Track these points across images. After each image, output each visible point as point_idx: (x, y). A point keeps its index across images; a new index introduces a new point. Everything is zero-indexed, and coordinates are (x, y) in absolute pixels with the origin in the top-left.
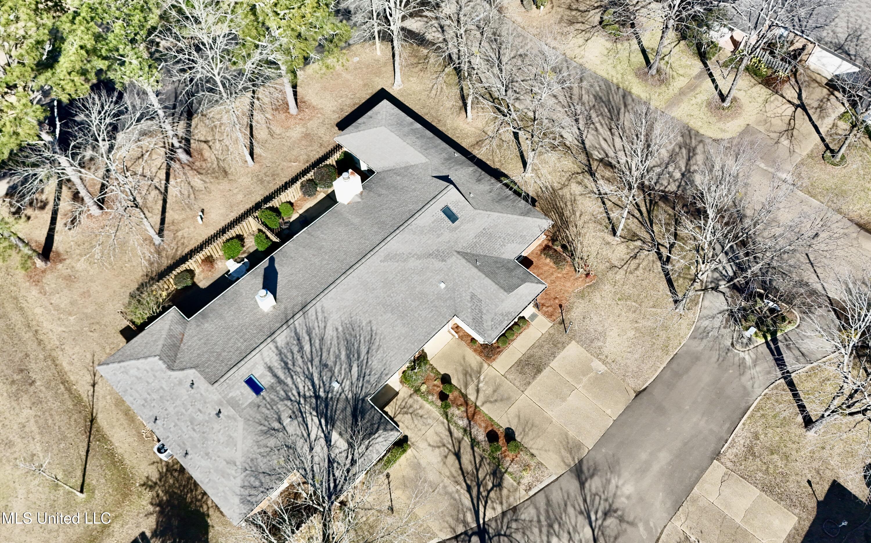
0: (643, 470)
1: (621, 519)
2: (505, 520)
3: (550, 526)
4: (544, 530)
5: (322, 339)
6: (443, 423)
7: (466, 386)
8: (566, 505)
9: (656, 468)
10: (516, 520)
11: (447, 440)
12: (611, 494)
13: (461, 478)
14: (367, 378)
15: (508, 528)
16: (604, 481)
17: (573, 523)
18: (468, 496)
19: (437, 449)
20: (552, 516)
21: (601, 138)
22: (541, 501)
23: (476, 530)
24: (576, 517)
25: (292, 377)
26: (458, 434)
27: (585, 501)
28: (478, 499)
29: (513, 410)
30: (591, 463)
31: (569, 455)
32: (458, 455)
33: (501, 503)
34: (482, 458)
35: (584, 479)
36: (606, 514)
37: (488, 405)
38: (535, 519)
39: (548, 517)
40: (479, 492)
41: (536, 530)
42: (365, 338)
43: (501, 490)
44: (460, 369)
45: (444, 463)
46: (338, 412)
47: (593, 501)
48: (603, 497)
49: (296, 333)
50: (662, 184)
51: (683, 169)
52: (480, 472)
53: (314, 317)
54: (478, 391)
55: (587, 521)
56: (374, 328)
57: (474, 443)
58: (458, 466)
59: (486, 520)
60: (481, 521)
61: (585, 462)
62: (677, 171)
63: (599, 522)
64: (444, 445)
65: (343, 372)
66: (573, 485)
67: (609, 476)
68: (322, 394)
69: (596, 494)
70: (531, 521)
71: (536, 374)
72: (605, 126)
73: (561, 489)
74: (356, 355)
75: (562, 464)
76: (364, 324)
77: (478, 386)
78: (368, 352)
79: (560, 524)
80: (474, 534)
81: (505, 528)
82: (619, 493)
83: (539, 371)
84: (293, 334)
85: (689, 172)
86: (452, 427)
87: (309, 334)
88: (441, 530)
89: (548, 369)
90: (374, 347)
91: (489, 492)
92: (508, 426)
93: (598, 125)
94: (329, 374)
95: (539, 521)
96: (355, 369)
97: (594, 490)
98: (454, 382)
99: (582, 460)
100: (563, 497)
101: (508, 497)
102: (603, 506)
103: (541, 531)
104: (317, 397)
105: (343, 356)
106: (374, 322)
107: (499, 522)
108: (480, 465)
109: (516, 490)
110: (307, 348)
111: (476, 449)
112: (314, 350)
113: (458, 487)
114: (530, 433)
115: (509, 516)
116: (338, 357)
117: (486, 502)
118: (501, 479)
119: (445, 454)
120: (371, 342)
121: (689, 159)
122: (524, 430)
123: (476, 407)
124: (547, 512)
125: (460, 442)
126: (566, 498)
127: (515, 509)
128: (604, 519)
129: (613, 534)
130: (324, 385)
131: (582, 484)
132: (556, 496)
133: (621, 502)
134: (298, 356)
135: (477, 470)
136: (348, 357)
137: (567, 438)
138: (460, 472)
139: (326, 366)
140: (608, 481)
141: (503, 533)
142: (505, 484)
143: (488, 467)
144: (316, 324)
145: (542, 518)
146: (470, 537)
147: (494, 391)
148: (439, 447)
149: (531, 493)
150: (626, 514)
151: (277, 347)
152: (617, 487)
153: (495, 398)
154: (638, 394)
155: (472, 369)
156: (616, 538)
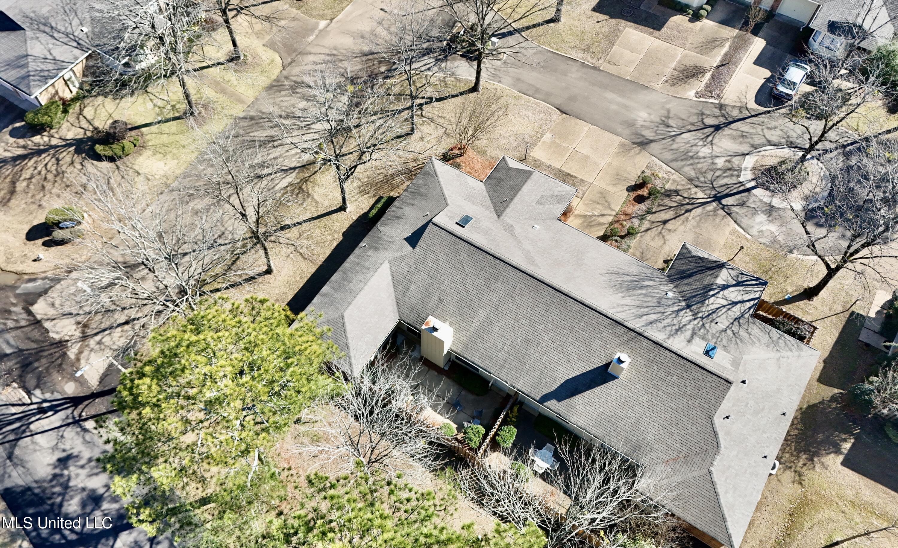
0: (626, 107)
1: (668, 117)
2: (701, 185)
3: (692, 157)
4: (697, 161)
5: (639, 307)
7: (601, 224)
8: (672, 150)
9: (620, 100)
10: (698, 178)
11: (654, 232)
12: (652, 124)
13: (682, 217)
14: (649, 275)
15: (705, 183)
16: (644, 128)
17: (683, 144)
18: (694, 211)
19: (666, 237)
20: (684, 157)
22: (675, 164)
23: (717, 202)
24: (678, 143)
25: (685, 325)
26: (646, 225)
27: (663, 139)
28: (693, 204)
29: (610, 189)
30: (633, 137)
31: (633, 151)
32: (665, 222)
33: (689, 189)
34: (659, 205)
35: (647, 141)
37: (613, 206)
38: (691, 167)
39: (685, 159)
40: (688, 204)
41: (699, 166)
42: (617, 277)
43: (679, 190)
44: (588, 230)
45: (675, 230)
47: (661, 134)
48: (656, 128)
52: (671, 205)
54: (603, 215)
55: (678, 137)
57: (649, 212)
58: (673, 221)
59: (707, 197)
60: (710, 200)
61: (634, 141)
63: (675, 129)
64: (660, 233)
65: (655, 291)
66: (655, 147)
67: (639, 126)
68: (683, 303)
69: (656, 132)
70: (694, 169)
71: (572, 176)
72: (270, 152)
73: (661, 153)
74: (636, 283)
75: (641, 154)
76: (605, 278)
77: (598, 216)
78: (628, 275)
79: (687, 152)
80: (721, 204)
81: (707, 185)
82: (648, 120)
83: (568, 174)
86: (642, 230)
87: (640, 316)
88: (729, 225)
89: (563, 169)
91: (684, 197)
92: (625, 191)
94: (664, 300)
95: (692, 164)
96: (648, 283)
97: (653, 134)
99: (633, 143)
100: (666, 152)
101: (683, 185)
102: (663, 128)
103: (698, 163)
104: (688, 306)
105: (643, 292)
106: (599, 272)
107: (704, 189)
108: (666, 206)
109: (675, 181)
111: (654, 210)
112: (652, 312)
113: (690, 218)
115: (696, 183)
116: (646, 295)
117: (693, 198)
118: (670, 191)
119: (667, 231)
120: (617, 273)
121: (309, 87)
122: (624, 180)
123: (617, 214)
124: (682, 160)
125: (653, 222)
126: (666, 150)
127: (690, 180)
128: (672, 127)
129: (681, 121)
130: (675, 303)
131: (652, 141)
132: (668, 156)
133: (655, 118)
135: (671, 207)
137: (619, 152)
138: (678, 219)
139: (658, 302)
140: (642, 126)
141: (711, 186)
142: (673, 188)
143: (665, 201)
144: (628, 312)
145: (689, 163)
146: (724, 205)
147: (598, 203)
148: (663, 237)
149: (673, 171)
150: (663, 115)
152: (644, 121)
153: (604, 202)
154: (563, 112)
155: (583, 222)
156: (683, 120)
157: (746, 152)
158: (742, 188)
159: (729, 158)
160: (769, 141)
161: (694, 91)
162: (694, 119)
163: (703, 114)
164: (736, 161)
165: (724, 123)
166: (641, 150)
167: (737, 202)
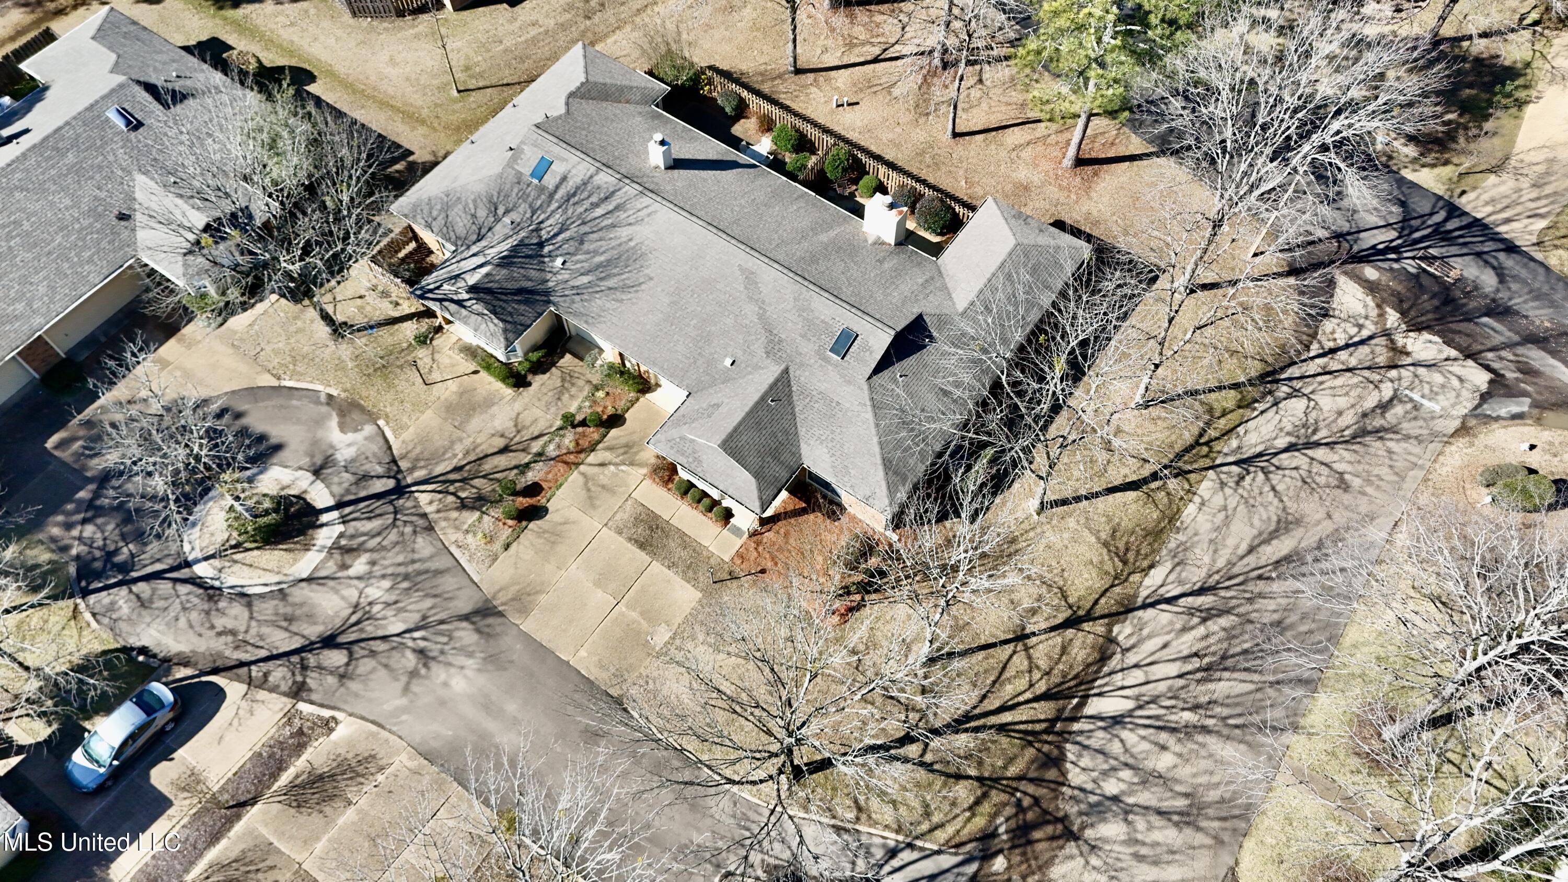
0: (488, 706)
1: (414, 674)
2: (414, 518)
3: (406, 577)
4: (402, 570)
5: (613, 226)
6: (551, 426)
7: (609, 449)
8: (435, 596)
9: (491, 725)
10: (415, 532)
11: (526, 435)
12: (450, 659)
13: (472, 457)
14: (577, 298)
15: (405, 522)
16: (471, 649)
17: (409, 608)
18: (449, 469)
19: (512, 424)
20: (420, 579)
21: (1167, 638)
22: (443, 562)
23: (403, 483)
24: (419, 611)
25: (559, 207)
26: (536, 447)
27: (442, 622)
28: (444, 482)
29: (575, 514)
30: (499, 629)
31: (510, 596)
32: (505, 450)
33: (438, 511)
34: (502, 481)
35: (474, 619)
36: (421, 652)
37: (581, 480)
38: (416, 556)
39: (419, 573)
40: (452, 482)
41: (400, 559)
42: (628, 279)
43: (457, 509)
44: (635, 438)
45: (493, 435)
46: (522, 271)
47: (441, 634)
48: (446, 648)
49: (613, 193)
50: (1080, 756)
51: (1131, 800)
52: (481, 480)
53: (639, 206)
54: (602, 465)
55: (412, 626)
56: (643, 287)
57: (523, 468)
58: (490, 452)
59: (416, 494)
60: (413, 489)
61: (500, 620)
62: (1123, 786)
63: (410, 643)
64: (518, 432)
65: (578, 266)
66: (464, 604)
67: (478, 655)
68: (546, 249)
69: (451, 638)
70: (413, 551)
71: (636, 541)
72: (1204, 644)
73: (459, 589)
74: (603, 275)
75: (497, 588)
76: (646, 271)
77: (610, 463)
78: (610, 289)
79: (409, 589)
80: (398, 481)
81: (405, 518)
82: (453, 671)
83: (642, 546)
84: (611, 190)
85: (1127, 813)
86: (546, 438)
87: (617, 208)
88: (403, 442)
89: (648, 559)
90: (619, 295)
91: (454, 494)
92: (550, 509)
93: (1201, 630)
94: (572, 250)
95: (413, 562)
96: (585, 279)
97: (457, 634)
98: (614, 432)
99: (503, 616)
100: (448, 592)
101: (446, 519)
102: (433, 648)
103: (399, 565)
104: (541, 245)
105: (598, 259)
106: (651, 283)
107: (414, 510)
108: (491, 480)
109: (457, 528)
110: (599, 212)
111: (515, 471)
112: (598, 221)
113: (460, 456)
114: (542, 541)
115: (421, 522)
116: (596, 253)
117: (440, 492)
118: (473, 508)
119: (507, 434)
120: (625, 288)
121: (1160, 813)
122: (545, 532)
123: (577, 465)
124: (426, 572)
125: (523, 450)
126: (446, 596)
127: (430, 529)
128: (414, 650)
129: (392, 663)
130: (557, 249)
131: (466, 617)
132: (448, 583)
133: (439, 673)
134: (586, 204)
135: (484, 477)
136: (599, 266)
137: (537, 592)
138: (481, 455)
139: (582, 242)
140: (470, 655)
141: (399, 516)
142: (466, 514)
143: (489, 489)
144: (631, 212)
145: (417, 566)
146: (394, 477)
147: (603, 487)
148: (516, 426)
149: (453, 549)
150: (420, 681)
151: (591, 177)
152: (462, 668)
153: (593, 489)
154: (618, 702)
155: (636, 453)
156: (386, 666)
157: (304, 584)
158: (347, 510)
159: (339, 575)
160: (249, 605)
161: (334, 736)
162: (365, 665)
163: (342, 677)
164: (330, 568)
165: (310, 651)
166: (494, 597)
167: (370, 482)
